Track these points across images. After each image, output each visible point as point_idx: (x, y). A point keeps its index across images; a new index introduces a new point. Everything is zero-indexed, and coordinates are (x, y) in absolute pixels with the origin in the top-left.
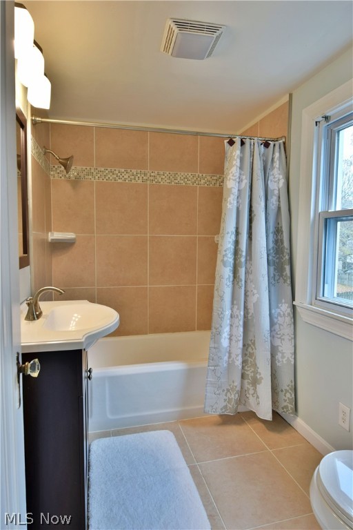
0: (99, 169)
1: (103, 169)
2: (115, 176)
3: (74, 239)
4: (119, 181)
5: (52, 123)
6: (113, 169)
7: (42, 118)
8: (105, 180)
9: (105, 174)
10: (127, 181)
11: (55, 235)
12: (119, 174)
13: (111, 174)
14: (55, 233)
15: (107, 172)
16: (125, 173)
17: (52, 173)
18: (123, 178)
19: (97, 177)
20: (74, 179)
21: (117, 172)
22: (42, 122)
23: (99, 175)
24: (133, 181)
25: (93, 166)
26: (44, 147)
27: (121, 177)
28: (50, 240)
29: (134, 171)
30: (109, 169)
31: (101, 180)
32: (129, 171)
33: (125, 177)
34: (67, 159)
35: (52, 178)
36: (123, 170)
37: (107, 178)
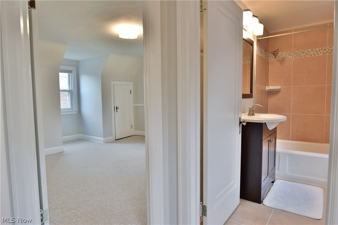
0: (295, 52)
1: (297, 52)
2: (305, 54)
3: (280, 89)
4: (308, 56)
5: (271, 38)
6: (304, 51)
7: (261, 38)
8: (299, 57)
9: (299, 54)
10: (312, 56)
11: (271, 88)
12: (307, 53)
13: (302, 53)
14: (270, 87)
15: (300, 53)
16: (311, 51)
17: (270, 58)
18: (310, 55)
19: (294, 56)
20: (281, 59)
21: (306, 52)
22: (262, 39)
23: (295, 55)
24: (317, 55)
25: (292, 51)
26: (265, 48)
27: (309, 54)
28: (267, 90)
29: (318, 49)
30: (301, 51)
31: (296, 57)
32: (314, 49)
33: (311, 53)
34: (275, 51)
35: (270, 60)
36: (310, 50)
37: (300, 56)
